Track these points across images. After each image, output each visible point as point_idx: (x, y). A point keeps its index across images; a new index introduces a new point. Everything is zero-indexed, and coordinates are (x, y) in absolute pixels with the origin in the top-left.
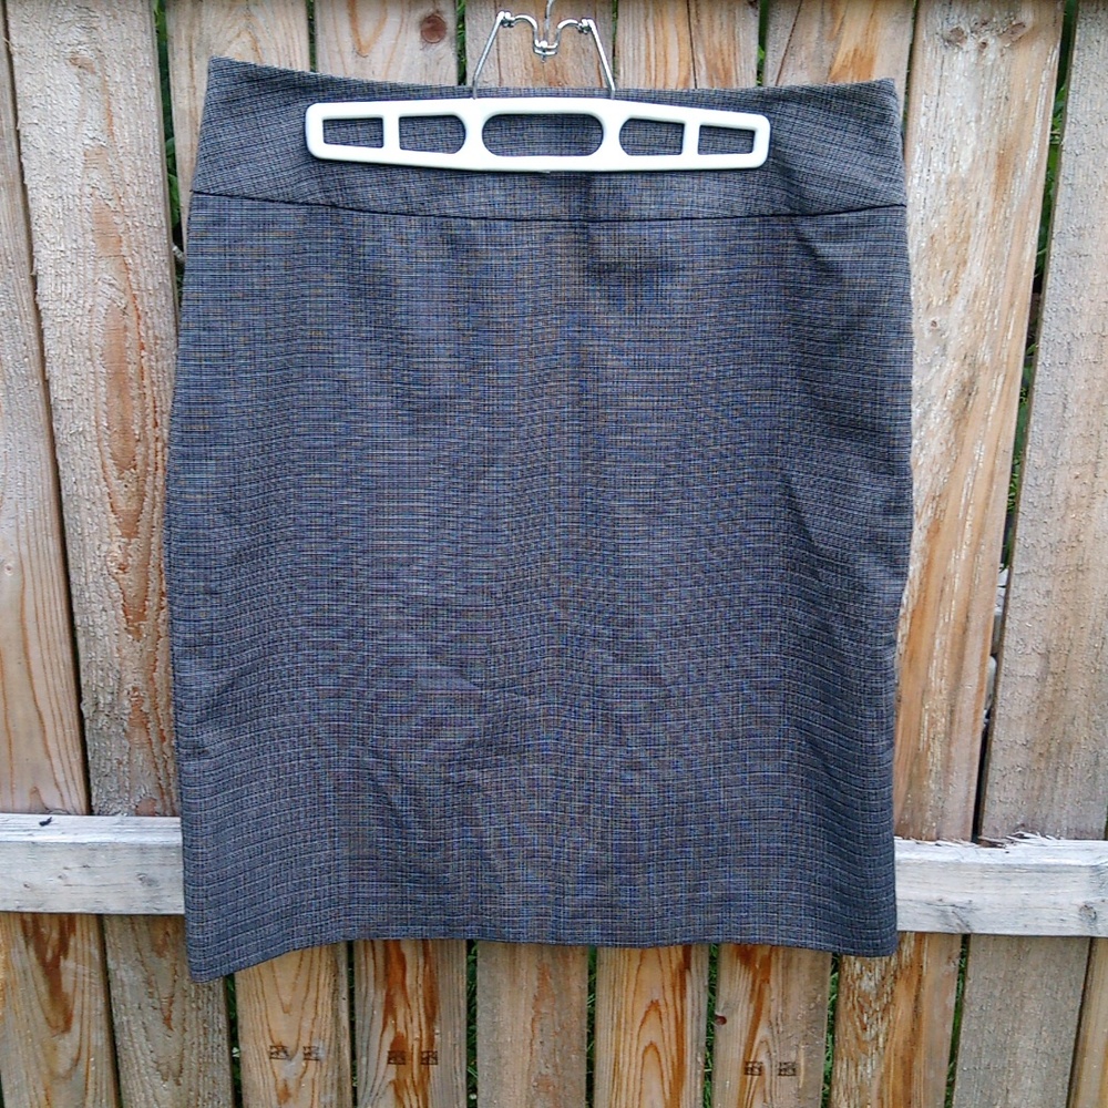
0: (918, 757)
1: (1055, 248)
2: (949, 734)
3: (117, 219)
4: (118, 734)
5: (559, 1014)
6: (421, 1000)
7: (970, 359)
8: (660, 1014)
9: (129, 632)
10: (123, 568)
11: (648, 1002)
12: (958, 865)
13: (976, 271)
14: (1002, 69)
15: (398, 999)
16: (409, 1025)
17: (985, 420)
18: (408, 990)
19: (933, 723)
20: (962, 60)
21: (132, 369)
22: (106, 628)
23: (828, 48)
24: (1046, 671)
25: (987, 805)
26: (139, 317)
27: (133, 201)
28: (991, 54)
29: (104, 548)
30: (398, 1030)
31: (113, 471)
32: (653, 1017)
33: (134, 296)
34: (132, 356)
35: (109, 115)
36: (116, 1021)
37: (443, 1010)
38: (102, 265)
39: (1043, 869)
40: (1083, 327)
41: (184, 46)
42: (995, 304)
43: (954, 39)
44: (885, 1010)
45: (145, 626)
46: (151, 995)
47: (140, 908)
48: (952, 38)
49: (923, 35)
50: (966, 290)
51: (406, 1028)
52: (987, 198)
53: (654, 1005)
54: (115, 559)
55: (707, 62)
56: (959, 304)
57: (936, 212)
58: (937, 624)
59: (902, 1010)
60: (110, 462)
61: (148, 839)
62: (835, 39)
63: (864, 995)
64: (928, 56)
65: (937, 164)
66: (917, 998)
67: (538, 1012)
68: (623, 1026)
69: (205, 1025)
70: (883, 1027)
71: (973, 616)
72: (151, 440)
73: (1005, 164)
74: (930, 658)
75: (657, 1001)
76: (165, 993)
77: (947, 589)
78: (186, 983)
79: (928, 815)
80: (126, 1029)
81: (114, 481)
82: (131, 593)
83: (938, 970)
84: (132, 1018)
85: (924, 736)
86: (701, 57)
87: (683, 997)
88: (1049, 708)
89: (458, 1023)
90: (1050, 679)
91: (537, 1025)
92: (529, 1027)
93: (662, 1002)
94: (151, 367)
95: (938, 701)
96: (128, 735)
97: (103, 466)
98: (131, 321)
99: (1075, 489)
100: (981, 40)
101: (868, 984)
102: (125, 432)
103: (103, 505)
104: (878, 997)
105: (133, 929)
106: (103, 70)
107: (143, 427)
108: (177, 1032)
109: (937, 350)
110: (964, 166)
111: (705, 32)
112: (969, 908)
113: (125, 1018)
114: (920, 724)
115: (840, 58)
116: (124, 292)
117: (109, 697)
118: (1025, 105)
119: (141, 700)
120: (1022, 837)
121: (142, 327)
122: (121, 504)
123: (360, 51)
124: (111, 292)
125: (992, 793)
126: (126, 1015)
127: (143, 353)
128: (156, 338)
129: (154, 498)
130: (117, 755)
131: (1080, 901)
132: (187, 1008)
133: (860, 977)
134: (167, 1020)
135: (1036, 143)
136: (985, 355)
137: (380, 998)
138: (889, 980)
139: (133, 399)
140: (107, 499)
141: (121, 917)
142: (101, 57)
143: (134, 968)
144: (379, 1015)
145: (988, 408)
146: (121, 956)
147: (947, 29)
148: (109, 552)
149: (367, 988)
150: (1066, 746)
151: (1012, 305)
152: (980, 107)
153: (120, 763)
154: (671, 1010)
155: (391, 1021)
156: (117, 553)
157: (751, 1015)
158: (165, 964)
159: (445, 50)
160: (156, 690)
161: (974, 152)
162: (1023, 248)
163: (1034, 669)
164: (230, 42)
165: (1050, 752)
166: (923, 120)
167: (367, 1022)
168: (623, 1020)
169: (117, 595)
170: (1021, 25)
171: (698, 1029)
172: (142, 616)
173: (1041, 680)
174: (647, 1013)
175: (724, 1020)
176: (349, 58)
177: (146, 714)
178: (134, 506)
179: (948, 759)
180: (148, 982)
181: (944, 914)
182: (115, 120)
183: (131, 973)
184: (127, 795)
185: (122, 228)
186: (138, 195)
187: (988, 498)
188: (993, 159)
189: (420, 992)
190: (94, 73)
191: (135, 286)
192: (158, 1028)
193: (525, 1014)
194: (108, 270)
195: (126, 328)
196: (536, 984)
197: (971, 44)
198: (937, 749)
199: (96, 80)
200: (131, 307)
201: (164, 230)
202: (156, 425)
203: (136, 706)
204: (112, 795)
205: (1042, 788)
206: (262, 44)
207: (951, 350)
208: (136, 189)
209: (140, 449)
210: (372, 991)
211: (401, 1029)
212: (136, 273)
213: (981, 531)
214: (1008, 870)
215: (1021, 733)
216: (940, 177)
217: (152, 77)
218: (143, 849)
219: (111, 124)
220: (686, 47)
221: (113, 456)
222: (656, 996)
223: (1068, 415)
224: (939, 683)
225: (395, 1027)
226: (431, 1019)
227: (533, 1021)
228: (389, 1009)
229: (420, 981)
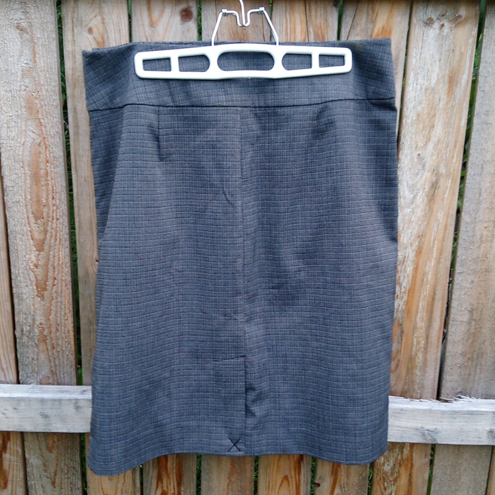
0: (411, 359)
1: (476, 120)
2: (426, 348)
3: (37, 101)
4: (32, 346)
5: (241, 482)
6: (175, 475)
7: (436, 172)
8: (289, 482)
9: (38, 297)
10: (36, 266)
11: (282, 476)
12: (430, 411)
13: (438, 131)
14: (451, 37)
15: (164, 474)
16: (169, 487)
17: (443, 200)
18: (169, 470)
19: (418, 343)
20: (433, 32)
21: (42, 172)
22: (27, 294)
23: (371, 26)
24: (471, 319)
25: (444, 382)
26: (46, 148)
27: (44, 93)
28: (446, 30)
29: (28, 256)
30: (164, 489)
31: (32, 220)
32: (285, 483)
33: (44, 138)
34: (42, 166)
35: (34, 53)
36: (29, 484)
37: (185, 479)
38: (29, 123)
39: (471, 413)
40: (488, 157)
41: (70, 21)
42: (447, 146)
43: (429, 23)
44: (395, 480)
45: (46, 294)
46: (46, 471)
47: (40, 429)
48: (428, 22)
49: (414, 20)
50: (434, 139)
51: (167, 488)
52: (444, 97)
53: (286, 478)
54: (32, 262)
55: (314, 32)
56: (431, 146)
57: (420, 103)
58: (420, 296)
59: (403, 481)
60: (31, 216)
61: (45, 396)
62: (374, 22)
63: (385, 473)
64: (417, 31)
65: (420, 81)
66: (410, 475)
67: (230, 481)
68: (271, 488)
69: (72, 486)
70: (394, 488)
71: (437, 292)
72: (51, 205)
73: (452, 81)
74: (417, 312)
75: (287, 476)
76: (52, 470)
77: (425, 280)
78: (63, 465)
79: (416, 387)
80: (34, 487)
81: (33, 225)
82: (39, 278)
83: (420, 461)
84: (36, 482)
85: (414, 349)
86: (311, 30)
87: (299, 473)
88: (473, 337)
89: (192, 486)
90: (473, 323)
91: (230, 487)
92: (226, 487)
93: (289, 476)
94: (51, 171)
95: (421, 332)
96: (37, 346)
97: (28, 218)
98: (42, 149)
99: (485, 233)
100: (441, 23)
101: (387, 468)
102: (39, 201)
103: (27, 235)
104: (392, 474)
105: (38, 439)
106: (32, 32)
107: (47, 200)
108: (58, 489)
109: (420, 167)
110: (433, 82)
111: (313, 18)
112: (435, 431)
113: (33, 482)
114: (412, 344)
115: (376, 31)
116: (39, 136)
117: (28, 328)
118: (461, 54)
119: (43, 329)
120: (460, 397)
121: (47, 152)
122: (37, 236)
123: (152, 25)
124: (34, 136)
125: (447, 377)
126: (33, 480)
127: (48, 164)
128: (54, 157)
129: (52, 233)
130: (32, 356)
131: (488, 428)
132: (63, 477)
133: (384, 464)
134: (53, 483)
135: (466, 71)
136: (443, 170)
137: (155, 474)
138: (397, 466)
139: (43, 186)
140: (29, 233)
141: (32, 433)
142: (31, 26)
143: (38, 458)
144: (154, 482)
145: (444, 195)
146: (32, 452)
147: (426, 18)
148: (30, 258)
149: (149, 469)
150: (481, 355)
151: (455, 147)
152: (441, 54)
153: (33, 359)
154: (294, 480)
155: (160, 485)
156: (34, 259)
157: (332, 483)
158: (53, 456)
159: (192, 25)
160: (51, 325)
161: (438, 75)
162: (460, 119)
163: (466, 317)
164: (91, 20)
165: (473, 357)
166: (414, 60)
167: (149, 484)
168: (271, 485)
169: (33, 279)
170: (460, 16)
171: (307, 488)
172: (45, 289)
173: (469, 323)
174: (282, 481)
175: (319, 485)
176: (147, 28)
177: (46, 336)
178: (42, 237)
179: (425, 360)
180: (45, 465)
181: (424, 435)
182: (37, 55)
183: (36, 460)
184: (36, 375)
185: (39, 106)
186: (47, 90)
187: (444, 237)
188: (447, 78)
189: (174, 471)
190: (27, 33)
191: (45, 133)
192: (49, 487)
193: (224, 482)
194: (32, 126)
195: (40, 153)
196: (230, 467)
197: (436, 25)
198: (420, 355)
199: (28, 36)
200: (42, 143)
201: (59, 107)
202: (53, 198)
203: (41, 332)
204: (29, 375)
205: (469, 374)
206: (106, 21)
207: (427, 167)
208: (46, 87)
209: (45, 210)
210: (151, 470)
211: (165, 489)
212: (45, 127)
213: (441, 253)
214: (454, 414)
215: (460, 348)
216: (422, 86)
217: (54, 35)
218: (43, 401)
219: (35, 57)
220: (304, 25)
221: (33, 213)
222: (287, 473)
223: (481, 198)
224: (421, 324)
225: (162, 487)
226: (179, 484)
227: (228, 485)
228: (159, 479)
229: (174, 465)
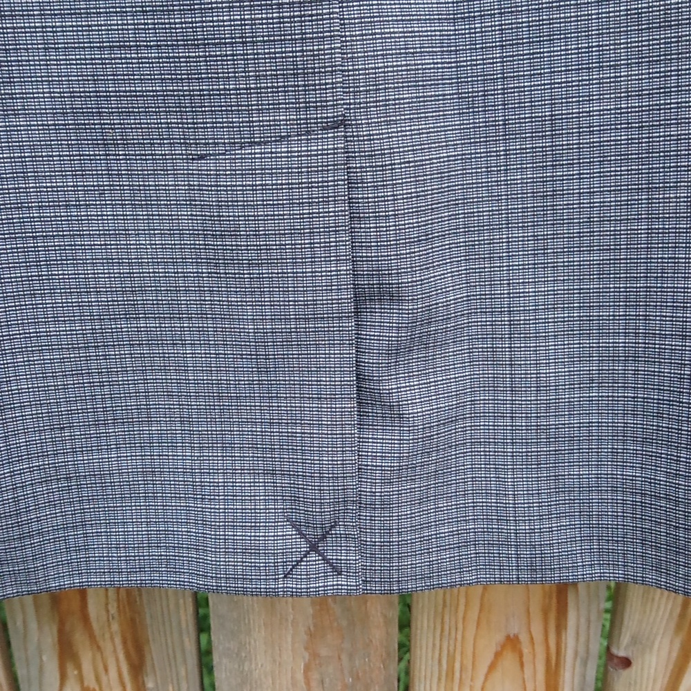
5: (351, 657)
6: (118, 640)
8: (521, 656)
11: (499, 637)
15: (79, 638)
16: (104, 678)
18: (95, 625)
30: (86, 684)
32: (509, 660)
37: (155, 652)
51: (98, 679)
53: (512, 642)
67: (315, 655)
68: (457, 675)
75: (516, 637)
87: (561, 627)
89: (183, 673)
91: (315, 676)
92: (300, 676)
93: (524, 638)
137: (49, 638)
144: (51, 662)
149: (24, 622)
154: (540, 650)
155: (72, 672)
157: (674, 654)
167: (34, 672)
168: (457, 666)
171: (584, 676)
174: (498, 655)
175: (626, 663)
189: (115, 627)
193: (292, 658)
196: (310, 611)
210: (33, 625)
211: (91, 684)
222: (516, 628)
225: (81, 678)
226: (138, 667)
227: (307, 669)
228: (67, 652)
229: (113, 609)
